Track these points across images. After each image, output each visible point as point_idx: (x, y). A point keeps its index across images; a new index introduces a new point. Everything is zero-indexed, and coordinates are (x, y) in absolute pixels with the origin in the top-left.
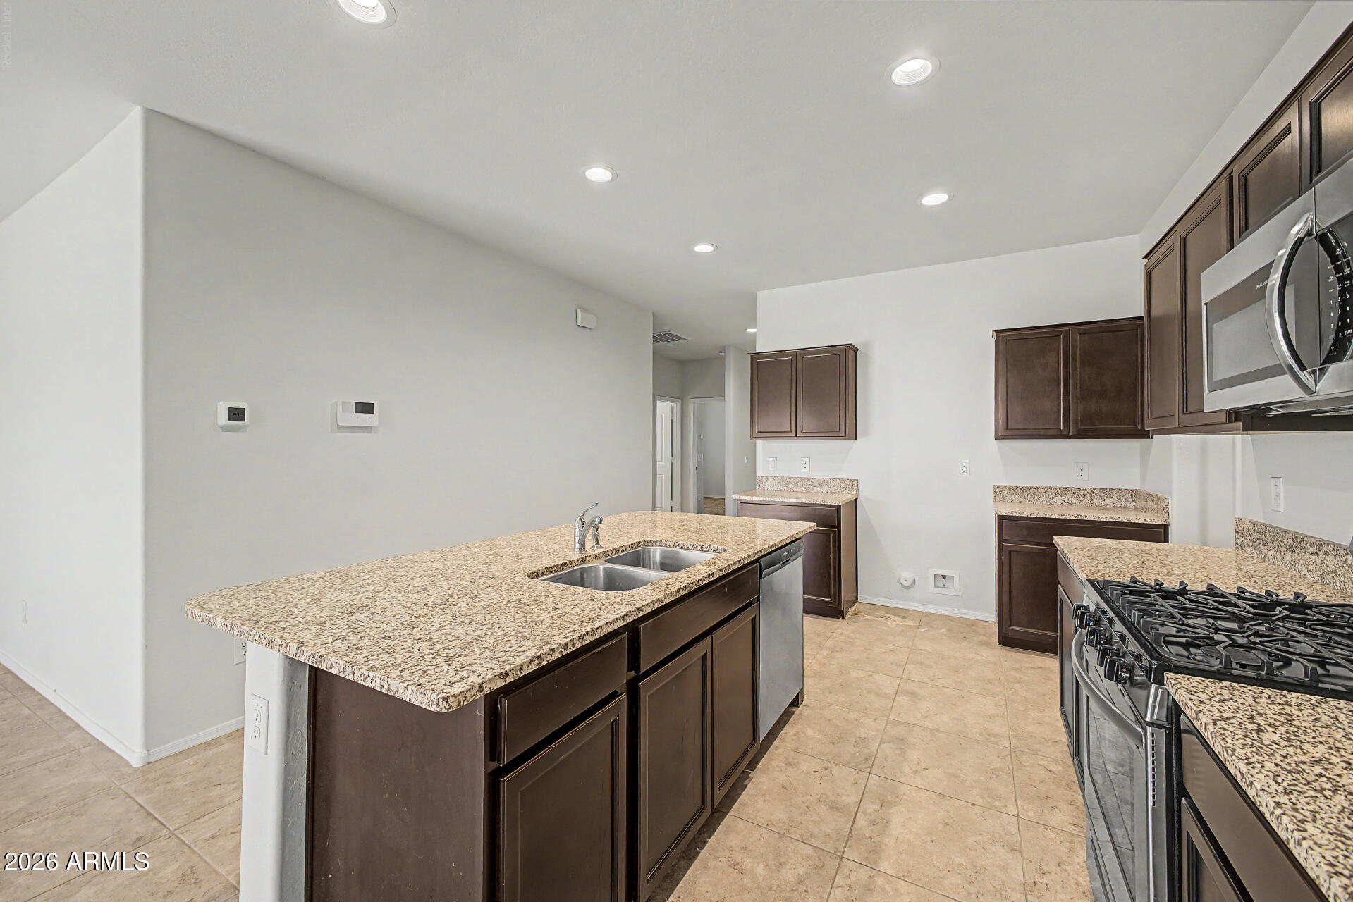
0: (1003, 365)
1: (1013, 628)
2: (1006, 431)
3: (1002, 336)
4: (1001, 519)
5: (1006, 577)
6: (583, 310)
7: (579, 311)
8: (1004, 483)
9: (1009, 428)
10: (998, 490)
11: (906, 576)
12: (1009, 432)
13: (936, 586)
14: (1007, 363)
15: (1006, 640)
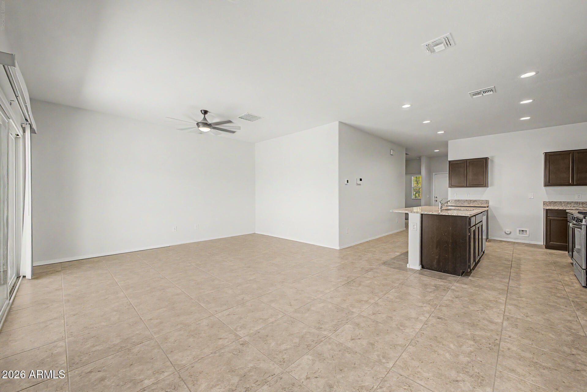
0: (548, 163)
1: (551, 243)
2: (549, 183)
3: (546, 154)
4: (547, 211)
5: (548, 227)
6: (393, 150)
7: (392, 151)
8: (547, 200)
9: (550, 182)
10: (545, 203)
11: (508, 230)
12: (550, 184)
13: (519, 234)
14: (549, 162)
15: (548, 247)
